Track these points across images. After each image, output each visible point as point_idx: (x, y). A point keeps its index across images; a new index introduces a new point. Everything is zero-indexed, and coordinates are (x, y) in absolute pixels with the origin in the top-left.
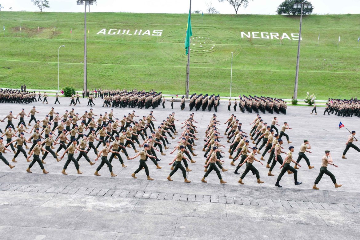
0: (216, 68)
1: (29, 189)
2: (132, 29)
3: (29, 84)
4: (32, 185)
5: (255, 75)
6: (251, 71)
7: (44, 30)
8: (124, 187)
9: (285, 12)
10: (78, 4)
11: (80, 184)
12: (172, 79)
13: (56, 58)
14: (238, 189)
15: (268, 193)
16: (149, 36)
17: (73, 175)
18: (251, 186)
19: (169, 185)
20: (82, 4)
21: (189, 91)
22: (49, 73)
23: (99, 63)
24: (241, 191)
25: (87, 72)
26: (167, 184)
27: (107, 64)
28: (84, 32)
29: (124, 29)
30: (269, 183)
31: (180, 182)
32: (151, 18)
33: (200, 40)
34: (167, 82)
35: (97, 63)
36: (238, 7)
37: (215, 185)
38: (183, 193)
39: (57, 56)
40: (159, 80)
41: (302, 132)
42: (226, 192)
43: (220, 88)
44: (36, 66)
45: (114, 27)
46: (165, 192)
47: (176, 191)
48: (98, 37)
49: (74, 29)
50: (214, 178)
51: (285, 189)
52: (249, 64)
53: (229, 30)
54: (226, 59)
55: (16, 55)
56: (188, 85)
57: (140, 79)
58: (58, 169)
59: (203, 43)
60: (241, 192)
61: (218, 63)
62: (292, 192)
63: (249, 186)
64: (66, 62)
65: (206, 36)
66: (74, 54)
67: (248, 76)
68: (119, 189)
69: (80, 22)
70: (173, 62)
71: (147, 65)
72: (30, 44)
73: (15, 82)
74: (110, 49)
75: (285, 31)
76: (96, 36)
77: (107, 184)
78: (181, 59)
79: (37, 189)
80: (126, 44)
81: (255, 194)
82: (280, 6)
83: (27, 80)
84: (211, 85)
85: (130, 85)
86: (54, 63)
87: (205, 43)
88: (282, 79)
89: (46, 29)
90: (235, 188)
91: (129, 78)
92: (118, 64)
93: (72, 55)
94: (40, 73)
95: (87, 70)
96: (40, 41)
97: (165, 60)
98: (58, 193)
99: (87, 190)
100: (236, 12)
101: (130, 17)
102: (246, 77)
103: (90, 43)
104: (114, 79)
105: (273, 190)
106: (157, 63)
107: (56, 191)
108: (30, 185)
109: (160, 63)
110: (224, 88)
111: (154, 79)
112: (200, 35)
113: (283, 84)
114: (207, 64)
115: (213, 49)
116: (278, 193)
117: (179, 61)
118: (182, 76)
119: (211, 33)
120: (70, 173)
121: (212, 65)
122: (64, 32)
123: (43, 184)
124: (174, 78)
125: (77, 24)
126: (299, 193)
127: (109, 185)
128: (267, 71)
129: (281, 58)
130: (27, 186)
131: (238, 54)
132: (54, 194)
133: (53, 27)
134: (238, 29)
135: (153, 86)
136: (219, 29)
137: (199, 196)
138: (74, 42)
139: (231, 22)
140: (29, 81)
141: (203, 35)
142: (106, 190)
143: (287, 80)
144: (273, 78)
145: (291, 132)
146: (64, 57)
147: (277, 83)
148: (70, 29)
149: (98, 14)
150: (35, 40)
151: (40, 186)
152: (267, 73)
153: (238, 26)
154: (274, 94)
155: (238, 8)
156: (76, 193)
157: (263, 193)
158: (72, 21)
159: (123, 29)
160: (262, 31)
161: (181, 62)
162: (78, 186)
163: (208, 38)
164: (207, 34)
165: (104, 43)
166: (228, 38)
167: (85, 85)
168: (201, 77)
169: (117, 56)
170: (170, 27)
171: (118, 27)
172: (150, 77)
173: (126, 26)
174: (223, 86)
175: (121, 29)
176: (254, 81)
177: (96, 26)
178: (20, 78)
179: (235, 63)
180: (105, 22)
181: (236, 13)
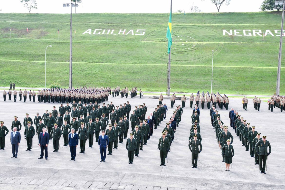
0: (197, 66)
1: (13, 182)
2: (116, 29)
3: (17, 82)
4: (16, 178)
5: (237, 72)
6: (232, 69)
7: (32, 31)
8: (101, 179)
9: (268, 8)
10: (64, 6)
11: (60, 177)
12: (155, 76)
13: (44, 57)
14: (209, 183)
15: (239, 187)
16: (133, 36)
17: (55, 168)
18: (222, 181)
19: (143, 178)
20: (68, 6)
21: (170, 88)
22: (36, 72)
23: (85, 62)
24: (211, 184)
25: (72, 71)
26: (141, 177)
27: (92, 62)
28: (70, 32)
29: (109, 29)
30: (240, 178)
31: (154, 175)
32: (135, 18)
33: (182, 38)
34: (150, 80)
35: (83, 62)
36: (220, 5)
37: (188, 179)
38: (156, 186)
39: (44, 55)
40: (141, 78)
41: (281, 129)
42: (197, 185)
43: (201, 85)
44: (24, 65)
45: (99, 27)
46: (139, 184)
47: (150, 183)
48: (84, 37)
49: (61, 29)
50: (187, 172)
51: (256, 184)
52: (231, 61)
53: (211, 28)
54: (208, 57)
55: (5, 55)
56: (169, 82)
57: (123, 77)
58: (41, 163)
59: (185, 42)
60: (211, 186)
61: (200, 61)
62: (263, 187)
63: (220, 180)
64: (53, 61)
65: (189, 34)
66: (61, 53)
67: (229, 73)
68: (96, 181)
69: (66, 22)
70: (156, 60)
71: (130, 63)
72: (19, 44)
73: (4, 80)
74: (95, 48)
75: (268, 28)
76: (82, 37)
77: (86, 177)
78: (164, 57)
79: (20, 181)
80: (110, 44)
81: (225, 188)
82: (263, 2)
83: (16, 79)
84: (192, 83)
85: (113, 83)
86: (42, 62)
87: (187, 41)
88: (264, 76)
89: (34, 29)
90: (206, 182)
91: (113, 76)
92: (102, 63)
93: (58, 55)
94: (28, 72)
95: (73, 69)
96: (29, 41)
97: (148, 58)
98: (39, 185)
99: (67, 182)
100: (218, 10)
101: (114, 18)
102: (228, 74)
103: (76, 43)
104: (99, 77)
105: (244, 184)
106: (140, 61)
107: (39, 183)
108: (14, 178)
109: (143, 61)
110: (206, 86)
111: (138, 77)
112: (181, 34)
113: (265, 81)
114: (188, 62)
115: (195, 47)
116: (249, 188)
117: (161, 59)
118: (164, 74)
119: (192, 32)
120: (52, 167)
121: (193, 63)
122: (52, 32)
123: (26, 177)
124: (156, 75)
125: (64, 25)
126: (270, 188)
127: (88, 178)
128: (249, 68)
129: (263, 55)
130: (11, 179)
131: (219, 52)
132: (35, 186)
133: (41, 27)
134: (220, 27)
135: (136, 84)
136: (201, 28)
137: (171, 188)
138: (60, 42)
139: (213, 20)
140: (17, 79)
141: (186, 34)
142: (85, 182)
143: (270, 76)
144: (255, 75)
145: (269, 128)
146: (51, 56)
147: (260, 79)
148: (57, 29)
149: (84, 15)
150: (24, 40)
151: (23, 179)
152: (248, 70)
153: (220, 25)
154: (256, 91)
155: (220, 7)
156: (56, 185)
157: (234, 187)
158: (59, 22)
159: (107, 29)
160: (244, 28)
161: (163, 60)
162: (59, 178)
163: (190, 37)
164: (189, 32)
165: (89, 43)
166: (210, 36)
167: (70, 83)
168: (183, 75)
169: (102, 55)
170: (153, 26)
171: (103, 27)
172: (133, 75)
173: (111, 26)
174: (205, 83)
175: (105, 29)
176: (235, 78)
177: (82, 26)
178: (9, 76)
179: (216, 61)
180: (90, 22)
181: (218, 12)
